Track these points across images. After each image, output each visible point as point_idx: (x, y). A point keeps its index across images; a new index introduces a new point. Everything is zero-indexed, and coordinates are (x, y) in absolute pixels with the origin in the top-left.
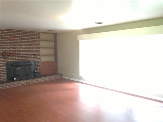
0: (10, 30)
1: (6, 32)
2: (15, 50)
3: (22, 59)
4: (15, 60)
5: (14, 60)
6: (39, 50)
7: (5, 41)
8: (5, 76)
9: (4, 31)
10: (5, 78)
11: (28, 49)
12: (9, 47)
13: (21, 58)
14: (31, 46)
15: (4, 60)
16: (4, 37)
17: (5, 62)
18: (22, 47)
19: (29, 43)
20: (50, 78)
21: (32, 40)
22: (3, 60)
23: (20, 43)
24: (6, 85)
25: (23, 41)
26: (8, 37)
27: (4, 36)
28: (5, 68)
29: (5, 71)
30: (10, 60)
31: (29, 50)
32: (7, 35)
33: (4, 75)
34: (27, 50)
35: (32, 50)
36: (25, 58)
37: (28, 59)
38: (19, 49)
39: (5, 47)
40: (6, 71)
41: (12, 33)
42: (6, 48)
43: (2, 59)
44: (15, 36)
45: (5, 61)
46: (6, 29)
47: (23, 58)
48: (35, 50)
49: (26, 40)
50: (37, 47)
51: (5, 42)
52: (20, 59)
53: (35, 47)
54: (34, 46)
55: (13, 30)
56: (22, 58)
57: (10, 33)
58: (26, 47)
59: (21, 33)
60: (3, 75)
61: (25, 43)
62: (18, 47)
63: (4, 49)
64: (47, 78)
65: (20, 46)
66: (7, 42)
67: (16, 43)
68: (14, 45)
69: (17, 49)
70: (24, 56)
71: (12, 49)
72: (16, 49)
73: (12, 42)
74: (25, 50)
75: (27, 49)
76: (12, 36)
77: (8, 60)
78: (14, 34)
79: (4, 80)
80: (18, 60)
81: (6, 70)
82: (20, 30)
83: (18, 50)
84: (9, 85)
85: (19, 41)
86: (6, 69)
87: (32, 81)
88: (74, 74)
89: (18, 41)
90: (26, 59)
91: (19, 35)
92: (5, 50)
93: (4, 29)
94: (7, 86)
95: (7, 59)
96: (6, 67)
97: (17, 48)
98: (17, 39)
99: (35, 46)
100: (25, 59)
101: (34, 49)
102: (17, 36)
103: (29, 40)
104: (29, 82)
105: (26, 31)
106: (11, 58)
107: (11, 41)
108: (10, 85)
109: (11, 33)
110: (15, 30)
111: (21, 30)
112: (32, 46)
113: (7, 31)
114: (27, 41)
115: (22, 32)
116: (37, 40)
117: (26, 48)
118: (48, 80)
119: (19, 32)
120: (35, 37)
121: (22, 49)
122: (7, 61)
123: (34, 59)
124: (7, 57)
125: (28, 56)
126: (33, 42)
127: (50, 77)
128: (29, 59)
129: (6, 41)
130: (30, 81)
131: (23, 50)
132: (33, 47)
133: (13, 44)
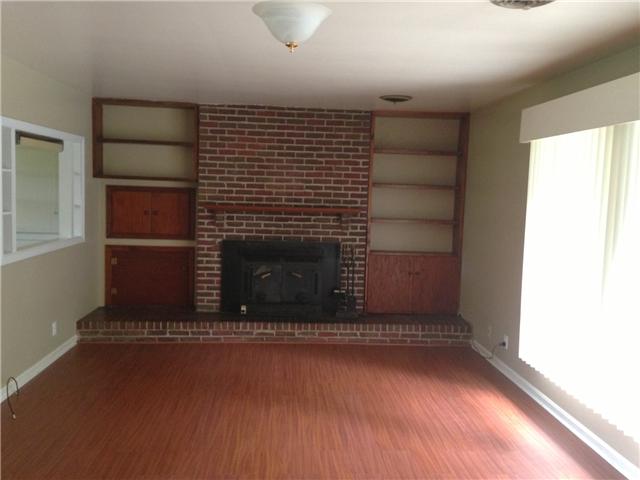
0: (246, 109)
1: (229, 119)
2: (257, 193)
3: (283, 232)
4: (257, 231)
5: (252, 231)
6: (366, 196)
7: (221, 152)
8: (215, 292)
9: (221, 111)
10: (212, 301)
11: (311, 188)
12: (238, 179)
13: (280, 226)
14: (326, 175)
15: (214, 230)
16: (221, 139)
17: (218, 236)
18: (287, 181)
19: (321, 163)
20: (397, 335)
21: (335, 150)
22: (211, 230)
23: (281, 161)
24: (195, 330)
25: (293, 155)
26: (233, 139)
27: (218, 135)
28: (216, 262)
29: (216, 272)
30: (238, 231)
31: (316, 194)
32: (230, 129)
33: (211, 288)
34: (309, 194)
35: (329, 195)
36: (298, 226)
37: (308, 233)
38: (276, 187)
39: (221, 179)
40: (219, 272)
41: (250, 120)
42: (225, 183)
43: (208, 224)
44: (264, 134)
45: (217, 233)
46: (229, 106)
47: (291, 226)
48: (346, 195)
49: (308, 149)
50: (354, 182)
51: (223, 159)
52: (277, 232)
53: (347, 182)
54: (340, 175)
55: (256, 110)
56: (285, 226)
57: (244, 119)
58: (303, 181)
59: (289, 121)
60: (208, 288)
61: (302, 162)
62: (271, 180)
63: (217, 185)
64: (378, 330)
65: (282, 174)
66: (229, 159)
67: (266, 164)
68: (256, 169)
69: (268, 186)
70: (296, 220)
71: (248, 186)
72: (262, 186)
73: (249, 160)
74: (301, 194)
75: (307, 187)
76: (250, 133)
77: (227, 231)
78: (260, 127)
79: (211, 307)
80: (270, 232)
81: (218, 269)
82: (283, 109)
83: (271, 193)
84: (208, 333)
85: (279, 154)
86: (218, 265)
87: (303, 333)
88: (506, 340)
89: (273, 154)
90: (303, 233)
91: (279, 128)
92: (220, 191)
93: (223, 106)
94: (199, 333)
95: (226, 227)
96: (219, 259)
97: (266, 184)
98: (270, 148)
99: (347, 176)
100: (296, 232)
101: (340, 189)
102: (269, 134)
103: (321, 149)
104: (288, 334)
105: (309, 110)
106: (242, 224)
107: (246, 153)
108: (211, 331)
109: (246, 123)
110: (264, 107)
111: (290, 106)
112: (331, 175)
113: (233, 112)
114: (312, 155)
115: (293, 115)
116: (357, 150)
117: (305, 185)
118: (382, 341)
119: (280, 114)
120: (347, 137)
121: (288, 187)
122: (224, 234)
123: (338, 234)
124: (228, 218)
125: (309, 220)
126: (339, 156)
127: (397, 329)
128: (315, 233)
129: (226, 156)
130: (296, 332)
131: (291, 194)
132: (336, 182)
133: (253, 166)
